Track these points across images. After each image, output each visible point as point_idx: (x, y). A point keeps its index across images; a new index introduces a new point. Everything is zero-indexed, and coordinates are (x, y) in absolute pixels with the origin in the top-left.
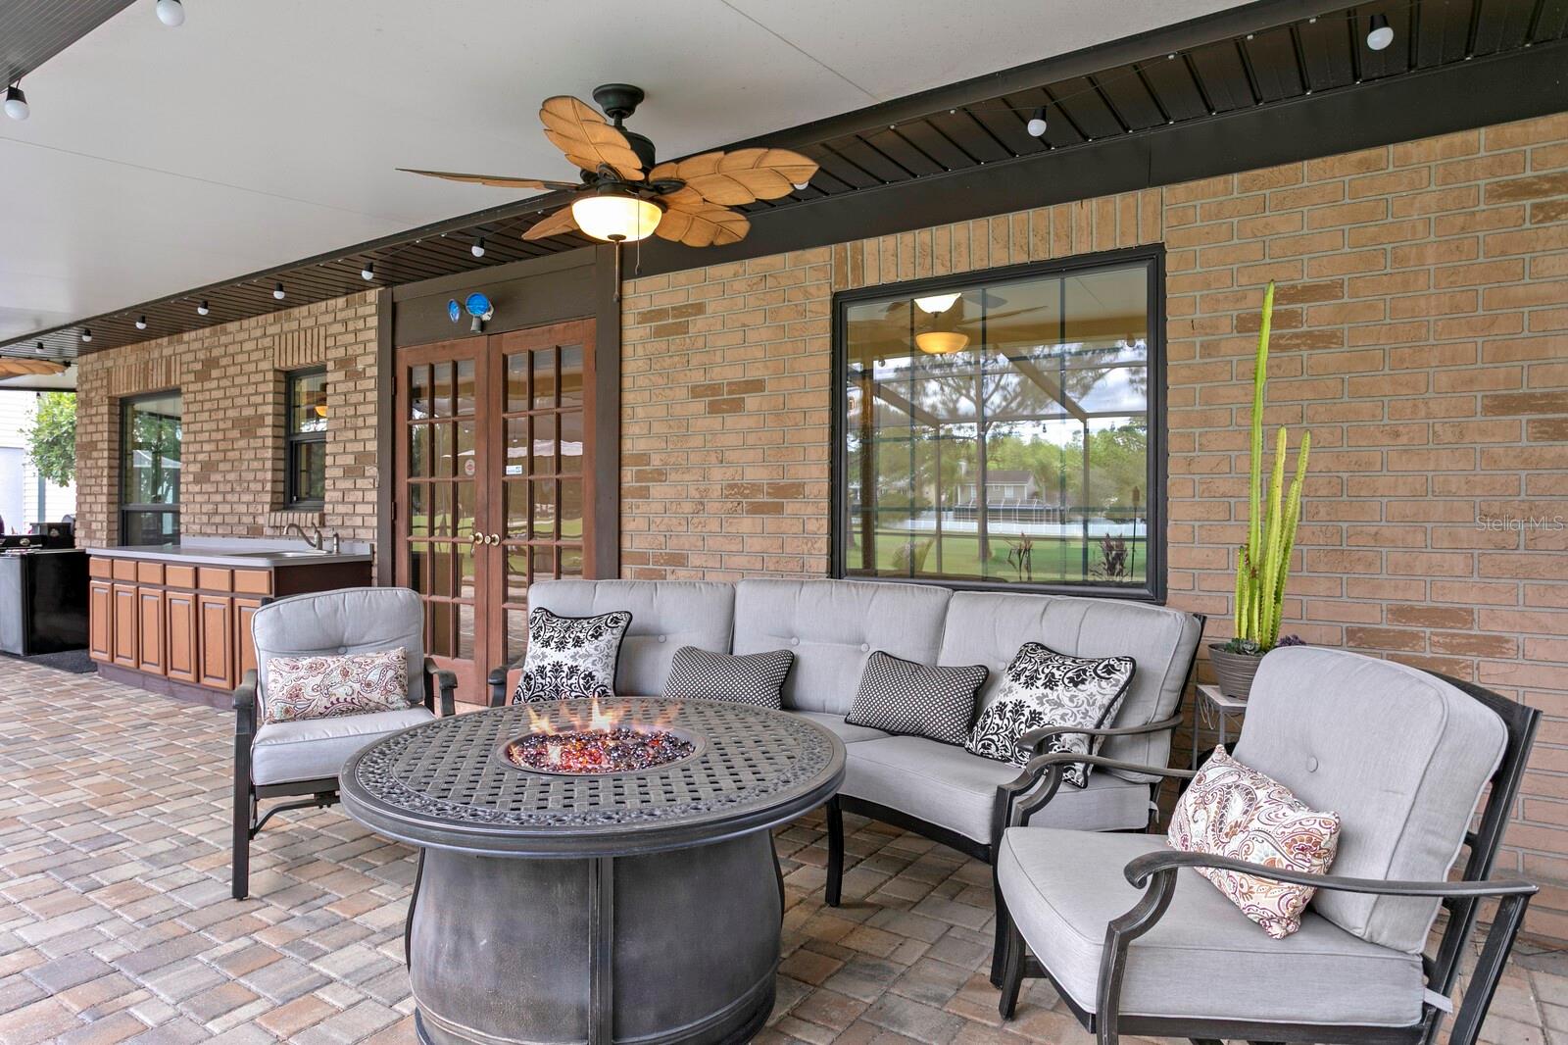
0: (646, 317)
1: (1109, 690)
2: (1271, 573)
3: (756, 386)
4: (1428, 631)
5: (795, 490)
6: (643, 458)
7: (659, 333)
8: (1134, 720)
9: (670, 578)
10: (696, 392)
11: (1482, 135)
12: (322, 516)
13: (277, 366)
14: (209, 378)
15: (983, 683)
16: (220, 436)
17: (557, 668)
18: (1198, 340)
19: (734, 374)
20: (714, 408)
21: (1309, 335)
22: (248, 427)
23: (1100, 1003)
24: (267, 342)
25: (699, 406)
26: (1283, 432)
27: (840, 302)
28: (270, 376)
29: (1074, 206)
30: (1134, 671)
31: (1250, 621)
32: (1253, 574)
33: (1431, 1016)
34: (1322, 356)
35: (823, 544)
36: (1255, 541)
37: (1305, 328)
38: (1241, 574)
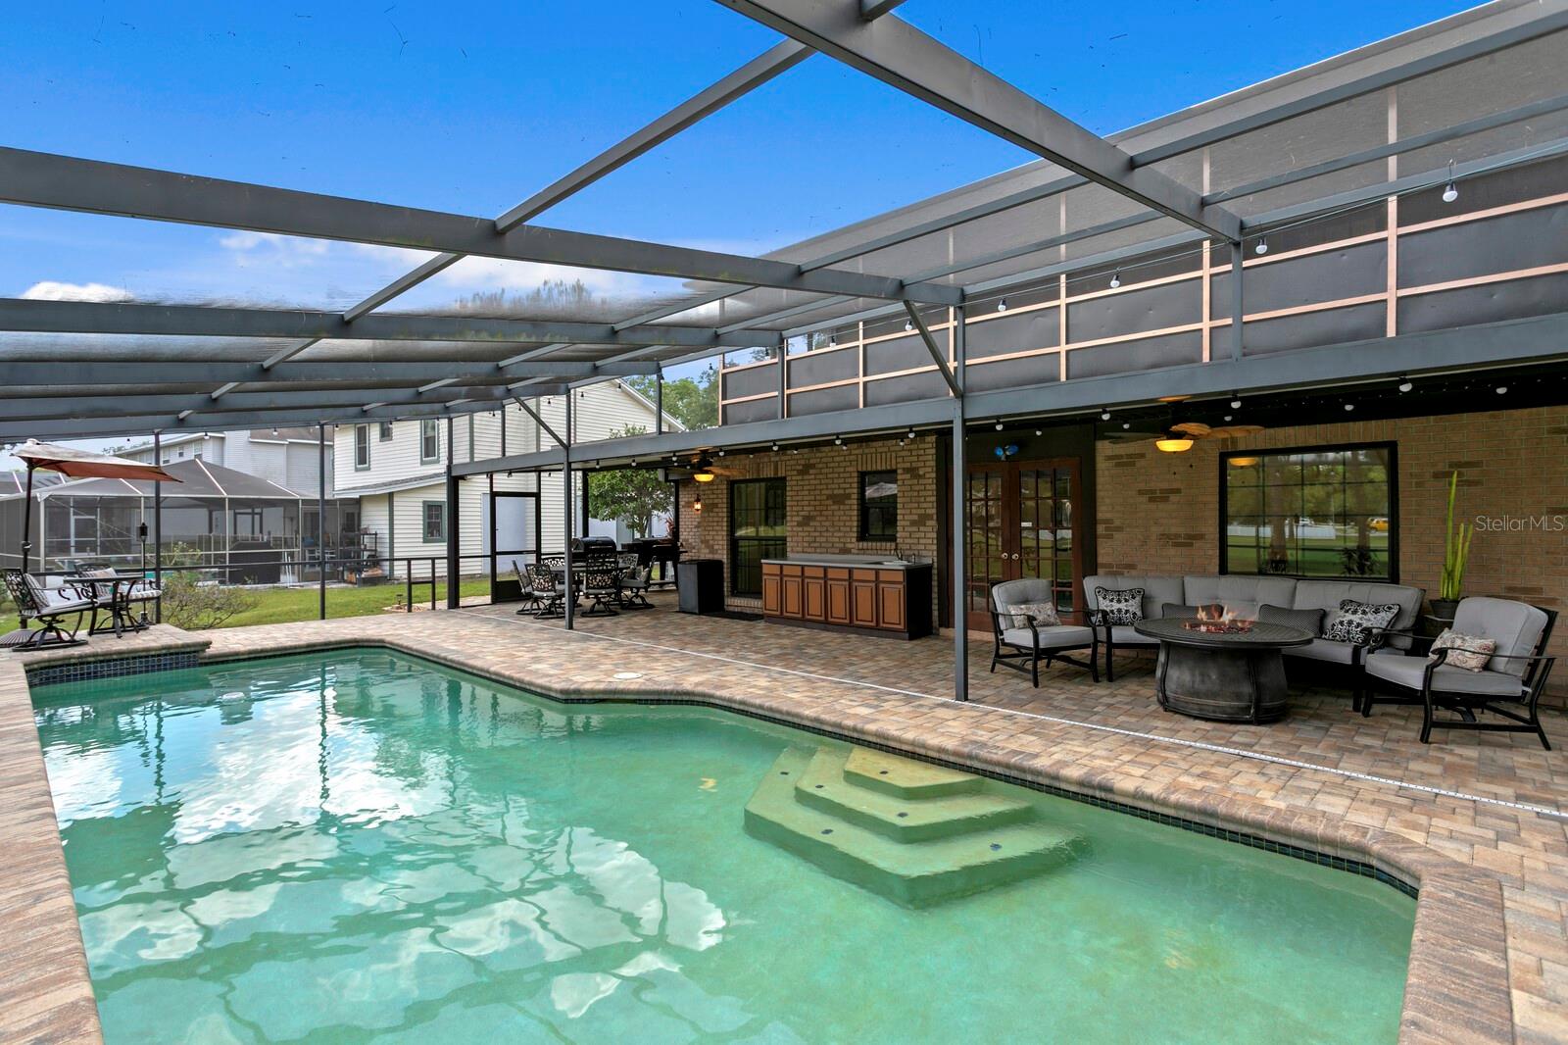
0: (1109, 458)
1: (1390, 615)
2: (1457, 574)
3: (1178, 491)
4: (1523, 596)
5: (1201, 537)
6: (1107, 521)
7: (1118, 465)
8: (1400, 626)
9: (1126, 574)
10: (1141, 492)
11: (1545, 410)
12: (897, 545)
13: (860, 470)
14: (808, 473)
15: (1323, 615)
16: (817, 503)
17: (1119, 610)
18: (1415, 480)
19: (1165, 486)
20: (1152, 500)
21: (1466, 481)
22: (839, 499)
23: (1424, 687)
24: (852, 458)
25: (1144, 499)
26: (1462, 525)
27: (1224, 457)
28: (856, 474)
29: (1351, 424)
30: (1400, 609)
31: (1448, 591)
32: (1449, 575)
33: (1525, 693)
34: (1473, 489)
35: (1216, 561)
36: (1450, 562)
37: (1465, 478)
38: (1444, 575)
